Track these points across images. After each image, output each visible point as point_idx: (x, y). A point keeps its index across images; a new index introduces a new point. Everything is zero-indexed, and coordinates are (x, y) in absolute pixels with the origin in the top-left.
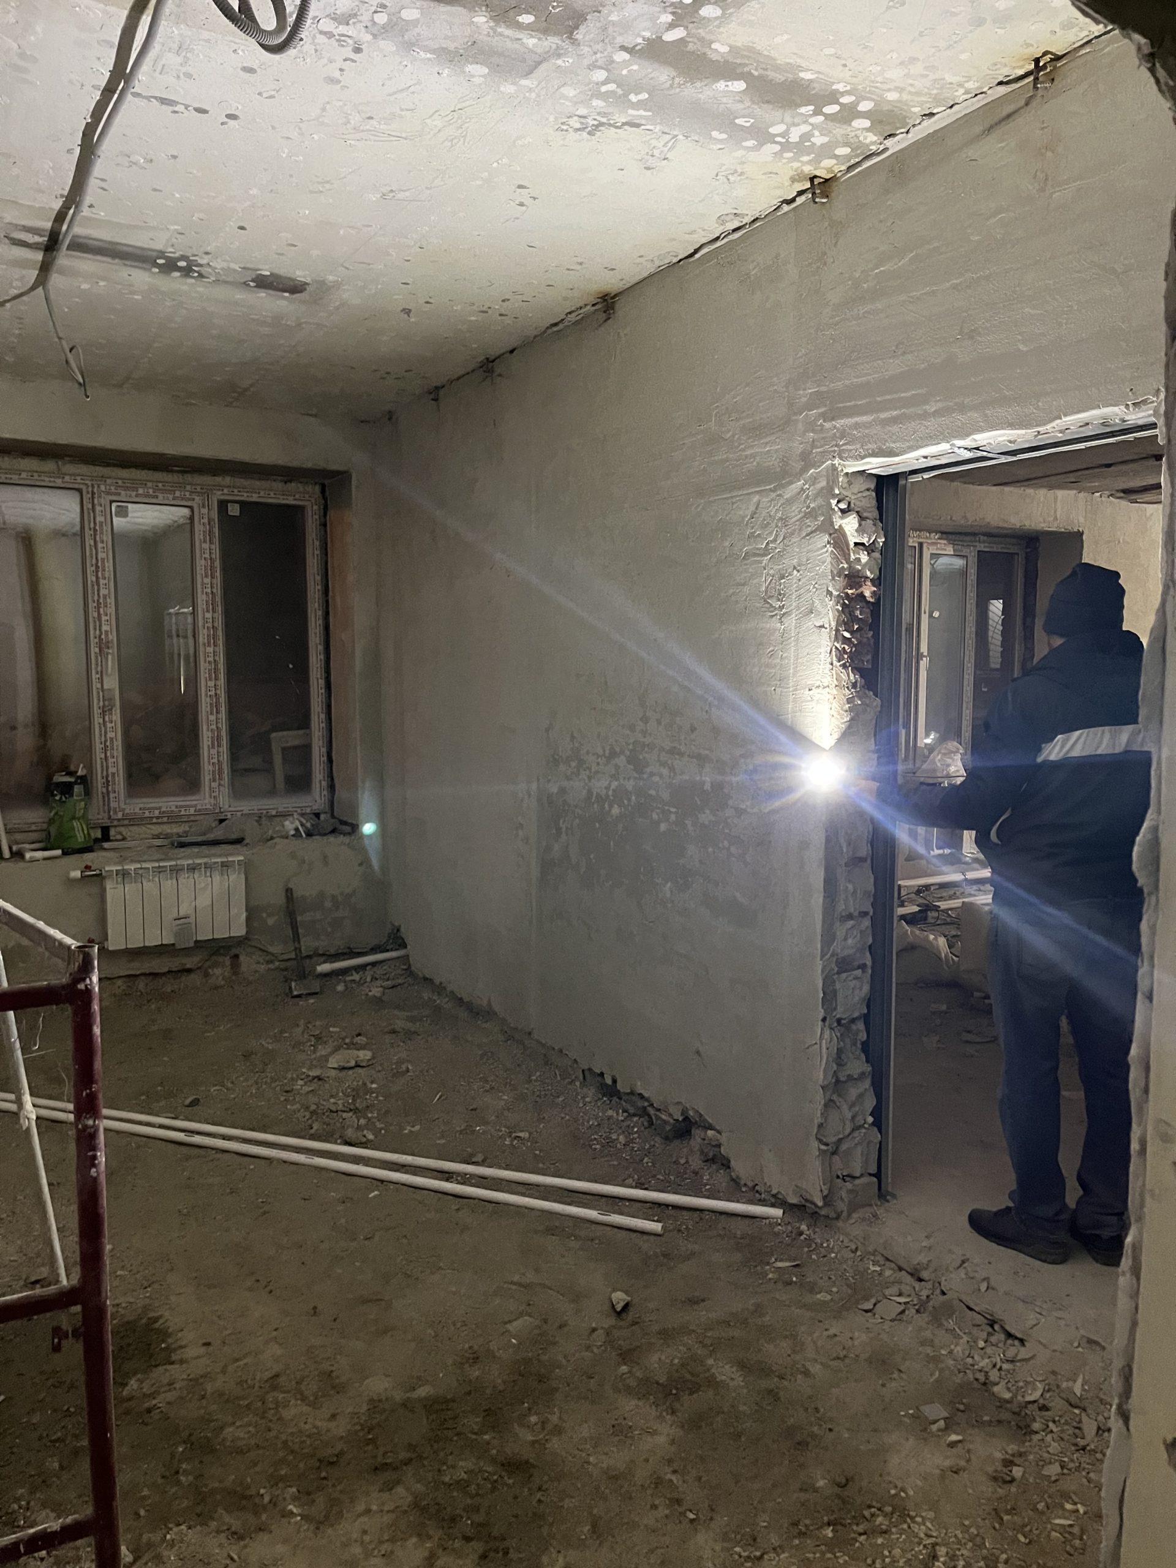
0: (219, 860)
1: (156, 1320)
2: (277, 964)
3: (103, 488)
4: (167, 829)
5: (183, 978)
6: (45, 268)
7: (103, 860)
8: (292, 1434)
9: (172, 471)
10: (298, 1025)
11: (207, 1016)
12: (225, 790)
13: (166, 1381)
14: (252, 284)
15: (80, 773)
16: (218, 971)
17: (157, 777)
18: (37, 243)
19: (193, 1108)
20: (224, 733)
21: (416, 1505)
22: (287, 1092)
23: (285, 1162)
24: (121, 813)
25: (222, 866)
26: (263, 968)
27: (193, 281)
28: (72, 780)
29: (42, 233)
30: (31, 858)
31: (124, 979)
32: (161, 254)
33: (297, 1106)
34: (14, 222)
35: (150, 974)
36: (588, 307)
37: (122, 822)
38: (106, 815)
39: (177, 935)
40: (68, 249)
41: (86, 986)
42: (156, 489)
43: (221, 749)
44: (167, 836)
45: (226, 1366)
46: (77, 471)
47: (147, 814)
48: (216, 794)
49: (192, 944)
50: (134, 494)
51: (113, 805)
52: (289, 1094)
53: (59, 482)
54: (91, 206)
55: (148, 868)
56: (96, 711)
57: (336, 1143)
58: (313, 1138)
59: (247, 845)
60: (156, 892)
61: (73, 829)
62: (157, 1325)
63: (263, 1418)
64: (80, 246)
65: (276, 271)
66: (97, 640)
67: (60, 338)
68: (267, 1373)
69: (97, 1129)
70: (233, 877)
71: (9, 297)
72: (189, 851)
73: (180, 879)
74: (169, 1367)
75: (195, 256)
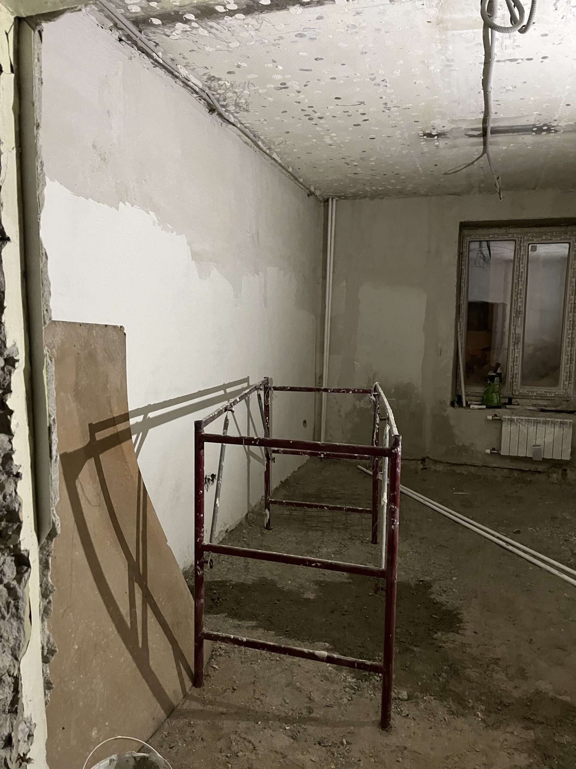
0: (559, 420)
1: (459, 614)
3: (526, 238)
4: (540, 402)
5: (537, 475)
6: (485, 144)
7: (504, 414)
8: (494, 685)
9: (562, 226)
11: (542, 496)
12: (572, 386)
13: (451, 639)
15: (499, 372)
16: (555, 475)
17: (543, 377)
18: (478, 135)
19: (516, 535)
21: (535, 742)
22: (565, 540)
23: (548, 571)
24: (517, 392)
25: (560, 423)
27: (553, 134)
28: (495, 374)
29: (479, 129)
30: (472, 407)
31: (509, 470)
32: (534, 126)
34: (467, 128)
35: (520, 470)
37: (517, 397)
38: (511, 392)
39: (534, 453)
40: (491, 134)
41: (396, 451)
42: (552, 236)
43: (572, 365)
44: (540, 405)
45: (479, 645)
46: (515, 231)
47: (530, 394)
48: (567, 387)
49: (541, 459)
50: (541, 239)
51: (514, 388)
52: (566, 542)
53: (506, 238)
54: (496, 113)
55: (523, 420)
56: (512, 344)
58: (567, 565)
60: (526, 431)
61: (492, 397)
62: (459, 616)
63: (485, 672)
66: (515, 310)
67: (493, 174)
68: (495, 656)
69: (396, 510)
70: (566, 429)
71: (474, 160)
72: (545, 414)
73: (538, 427)
74: (456, 635)
75: (550, 123)
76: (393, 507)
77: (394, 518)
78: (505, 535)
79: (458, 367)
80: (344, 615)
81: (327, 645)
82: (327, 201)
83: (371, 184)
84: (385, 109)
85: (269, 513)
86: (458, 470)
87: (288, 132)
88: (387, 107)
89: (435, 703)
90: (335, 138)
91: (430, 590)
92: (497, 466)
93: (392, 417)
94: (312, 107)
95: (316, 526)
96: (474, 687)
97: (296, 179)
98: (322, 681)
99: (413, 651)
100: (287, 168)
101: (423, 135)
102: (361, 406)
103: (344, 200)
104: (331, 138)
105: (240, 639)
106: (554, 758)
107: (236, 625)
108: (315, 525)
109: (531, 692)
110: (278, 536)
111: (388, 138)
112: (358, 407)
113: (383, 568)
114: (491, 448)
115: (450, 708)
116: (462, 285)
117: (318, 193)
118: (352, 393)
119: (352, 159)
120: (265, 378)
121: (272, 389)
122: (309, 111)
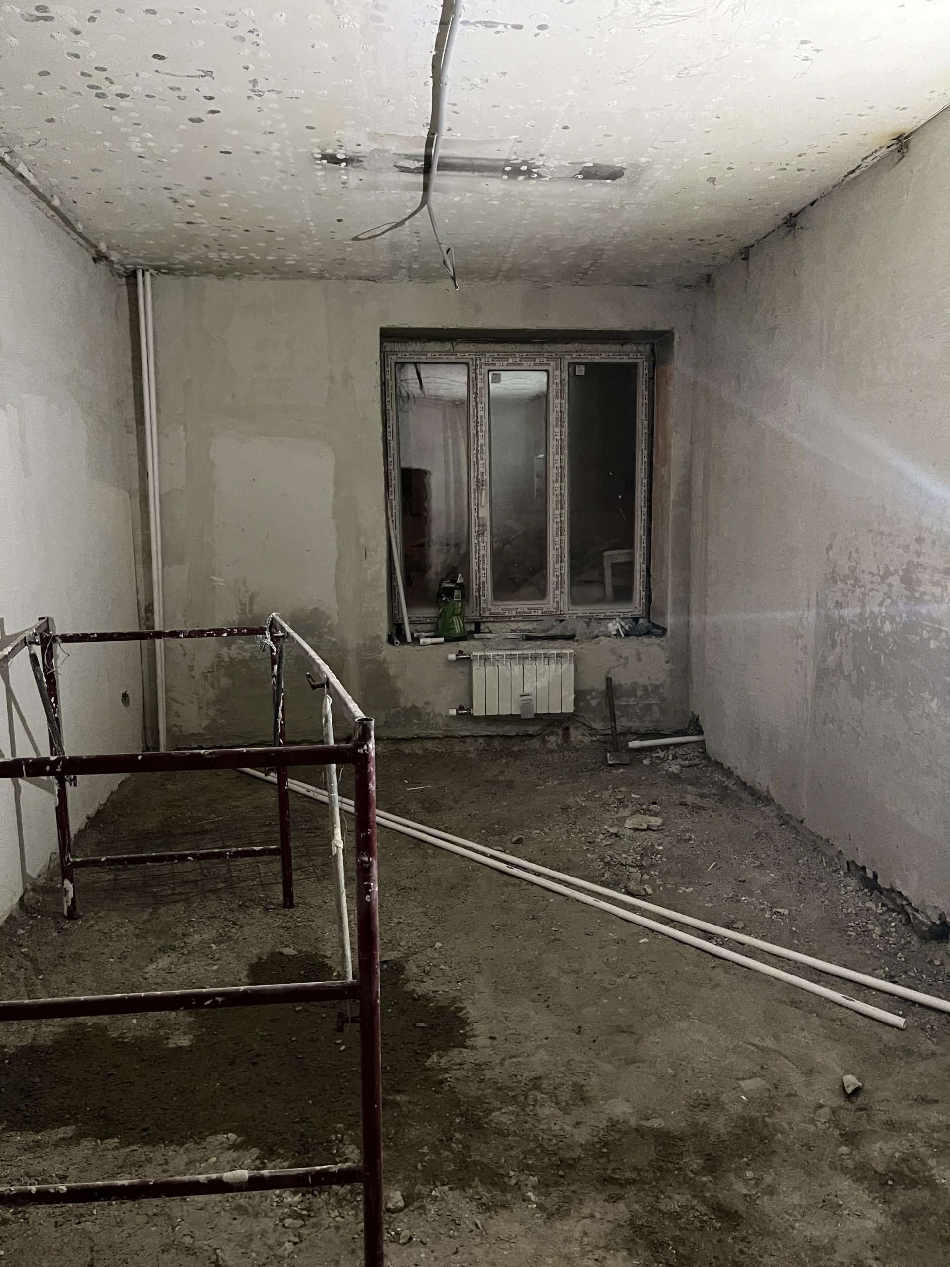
0: (554, 652)
1: (460, 1009)
2: (598, 737)
3: (483, 360)
4: (522, 626)
5: (527, 742)
6: (426, 187)
7: (473, 648)
8: (543, 1131)
9: (534, 343)
10: (607, 789)
11: (541, 773)
12: (565, 597)
13: (458, 1061)
14: (580, 176)
15: (459, 581)
16: (553, 739)
17: (518, 586)
18: (416, 168)
19: (517, 846)
20: (566, 552)
21: (631, 1223)
22: (590, 843)
23: (578, 901)
24: (488, 612)
25: (557, 657)
26: (587, 740)
27: (534, 181)
28: (454, 586)
29: (419, 158)
30: (423, 643)
31: (486, 738)
32: (507, 162)
33: (595, 856)
34: (399, 152)
35: (503, 736)
36: (884, 150)
37: (488, 619)
38: (478, 613)
39: (522, 708)
40: (438, 170)
41: (364, 750)
42: (521, 358)
43: (563, 564)
44: (521, 631)
45: (503, 1059)
46: (467, 349)
47: (507, 614)
48: (558, 600)
49: (533, 716)
50: (505, 363)
51: (483, 605)
52: (591, 845)
53: (453, 359)
54: (450, 129)
55: (503, 656)
56: (474, 534)
57: (620, 892)
58: (603, 884)
59: (577, 641)
60: (508, 674)
61: (453, 623)
62: (460, 1014)
63: (523, 1110)
64: (445, 166)
65: (597, 161)
66: (476, 480)
67: (440, 244)
68: (533, 1073)
69: (370, 864)
70: (565, 666)
71: (406, 217)
72: (533, 643)
73: (525, 666)
74: (463, 1050)
75: (533, 159)
76: (366, 859)
77: (369, 879)
78: (501, 849)
79: (394, 576)
80: (255, 1064)
81: (232, 1136)
82: (134, 274)
83: (220, 248)
84: (252, 94)
85: (71, 886)
86: (407, 749)
87: (51, 120)
88: (257, 88)
89: (453, 1197)
90: (152, 144)
91: (403, 977)
92: (467, 734)
93: (334, 679)
94: (104, 70)
95: (173, 894)
96: (513, 1144)
97: (71, 225)
98: (235, 1219)
99: (397, 1104)
100: (49, 198)
101: (320, 156)
102: (231, 656)
103: (166, 276)
104: (143, 142)
105: (52, 1191)
106: (669, 1245)
107: (31, 1144)
108: (170, 892)
109: (602, 1126)
110: (97, 928)
111: (255, 155)
112: (227, 659)
113: (350, 979)
114: (458, 708)
115: (480, 1199)
116: (389, 438)
117: (115, 257)
118: (228, 636)
119: (184, 191)
120: (40, 619)
121: (60, 641)
122: (98, 78)
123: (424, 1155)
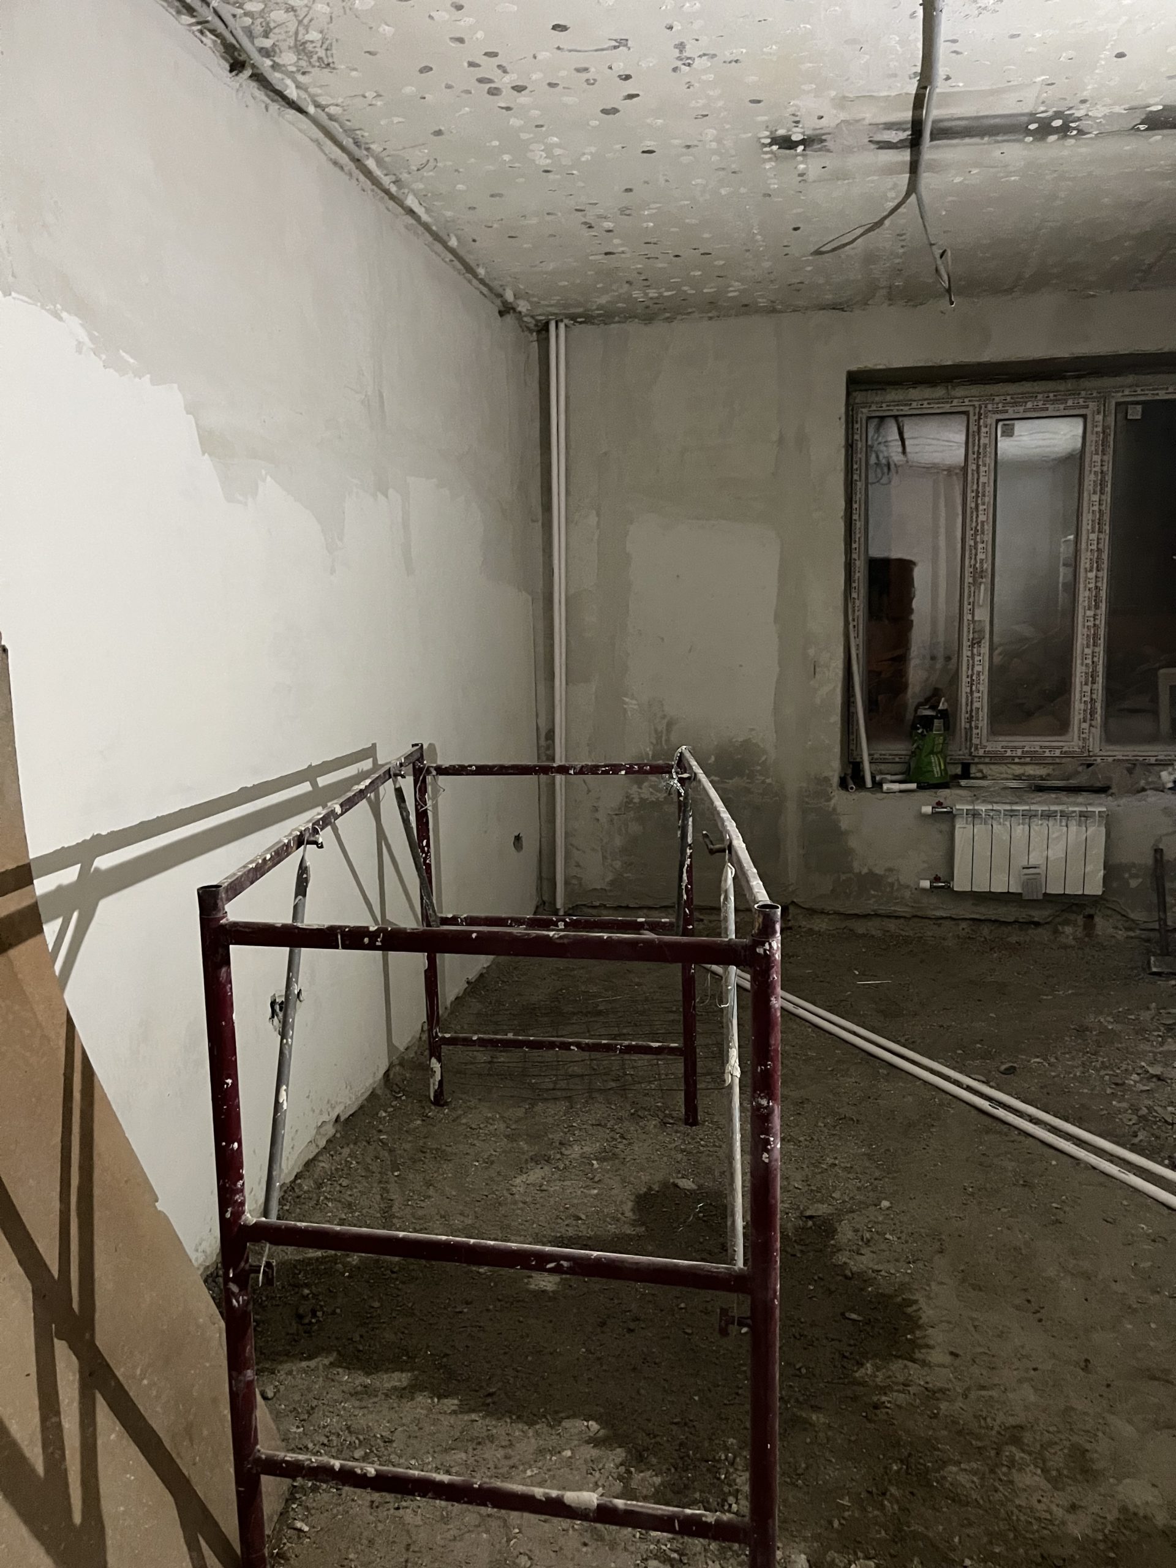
0: (1077, 809)
1: (910, 1303)
2: (1138, 932)
3: (990, 407)
4: (1030, 770)
5: (1030, 931)
6: (914, 167)
7: (958, 800)
9: (1064, 378)
10: (1148, 1009)
11: (1048, 977)
12: (1097, 732)
13: (901, 1379)
14: (1142, 128)
15: (941, 707)
16: (1068, 930)
17: (1029, 714)
18: (901, 141)
19: (1006, 1078)
20: (1100, 669)
22: (1117, 1084)
23: (1094, 1168)
24: (982, 751)
25: (1080, 816)
26: (1121, 935)
27: (1073, 141)
28: (933, 713)
29: (904, 126)
30: (888, 789)
31: (971, 922)
32: (1032, 117)
33: (1125, 1105)
34: (876, 121)
35: (996, 921)
37: (982, 760)
38: (967, 751)
39: (1025, 885)
40: (932, 140)
41: (765, 950)
42: (1047, 400)
43: (1095, 686)
44: (1030, 777)
45: (969, 1389)
46: (966, 393)
47: (1009, 753)
48: (1086, 735)
49: (1041, 897)
50: (1021, 409)
51: (975, 741)
52: (1119, 1088)
53: (947, 408)
54: (948, 78)
55: (999, 811)
56: (966, 644)
57: (1161, 1164)
58: (1133, 1149)
59: (1112, 795)
60: (1006, 837)
61: (931, 763)
62: (909, 1310)
63: (992, 1471)
64: (942, 133)
66: (972, 570)
67: (932, 245)
68: (1010, 1419)
69: (771, 1111)
70: (1091, 830)
71: (885, 213)
72: (1045, 796)
73: (1033, 826)
74: (910, 1364)
75: (1070, 108)
76: (764, 1102)
77: (768, 1131)
78: (984, 1079)
79: (852, 700)
80: (630, 1331)
81: (594, 1425)
82: (545, 327)
83: (646, 283)
84: (679, 63)
85: (439, 1065)
86: (860, 927)
87: (438, 133)
88: (685, 54)
90: (558, 151)
91: (832, 1242)
92: (945, 915)
93: (739, 844)
94: (495, 55)
95: (554, 1089)
96: (972, 1518)
97: (469, 269)
98: (585, 1544)
99: (812, 1425)
100: (445, 238)
101: (769, 141)
102: (642, 796)
103: (583, 326)
104: (548, 150)
105: (359, 1471)
107: (359, 1388)
108: (551, 1086)
109: (1110, 1518)
110: (464, 1121)
111: (684, 150)
112: (636, 800)
114: (932, 877)
116: (855, 517)
117: (523, 306)
118: (626, 773)
119: (602, 212)
120: (413, 746)
121: (434, 773)
122: (489, 68)
123: (844, 1508)
